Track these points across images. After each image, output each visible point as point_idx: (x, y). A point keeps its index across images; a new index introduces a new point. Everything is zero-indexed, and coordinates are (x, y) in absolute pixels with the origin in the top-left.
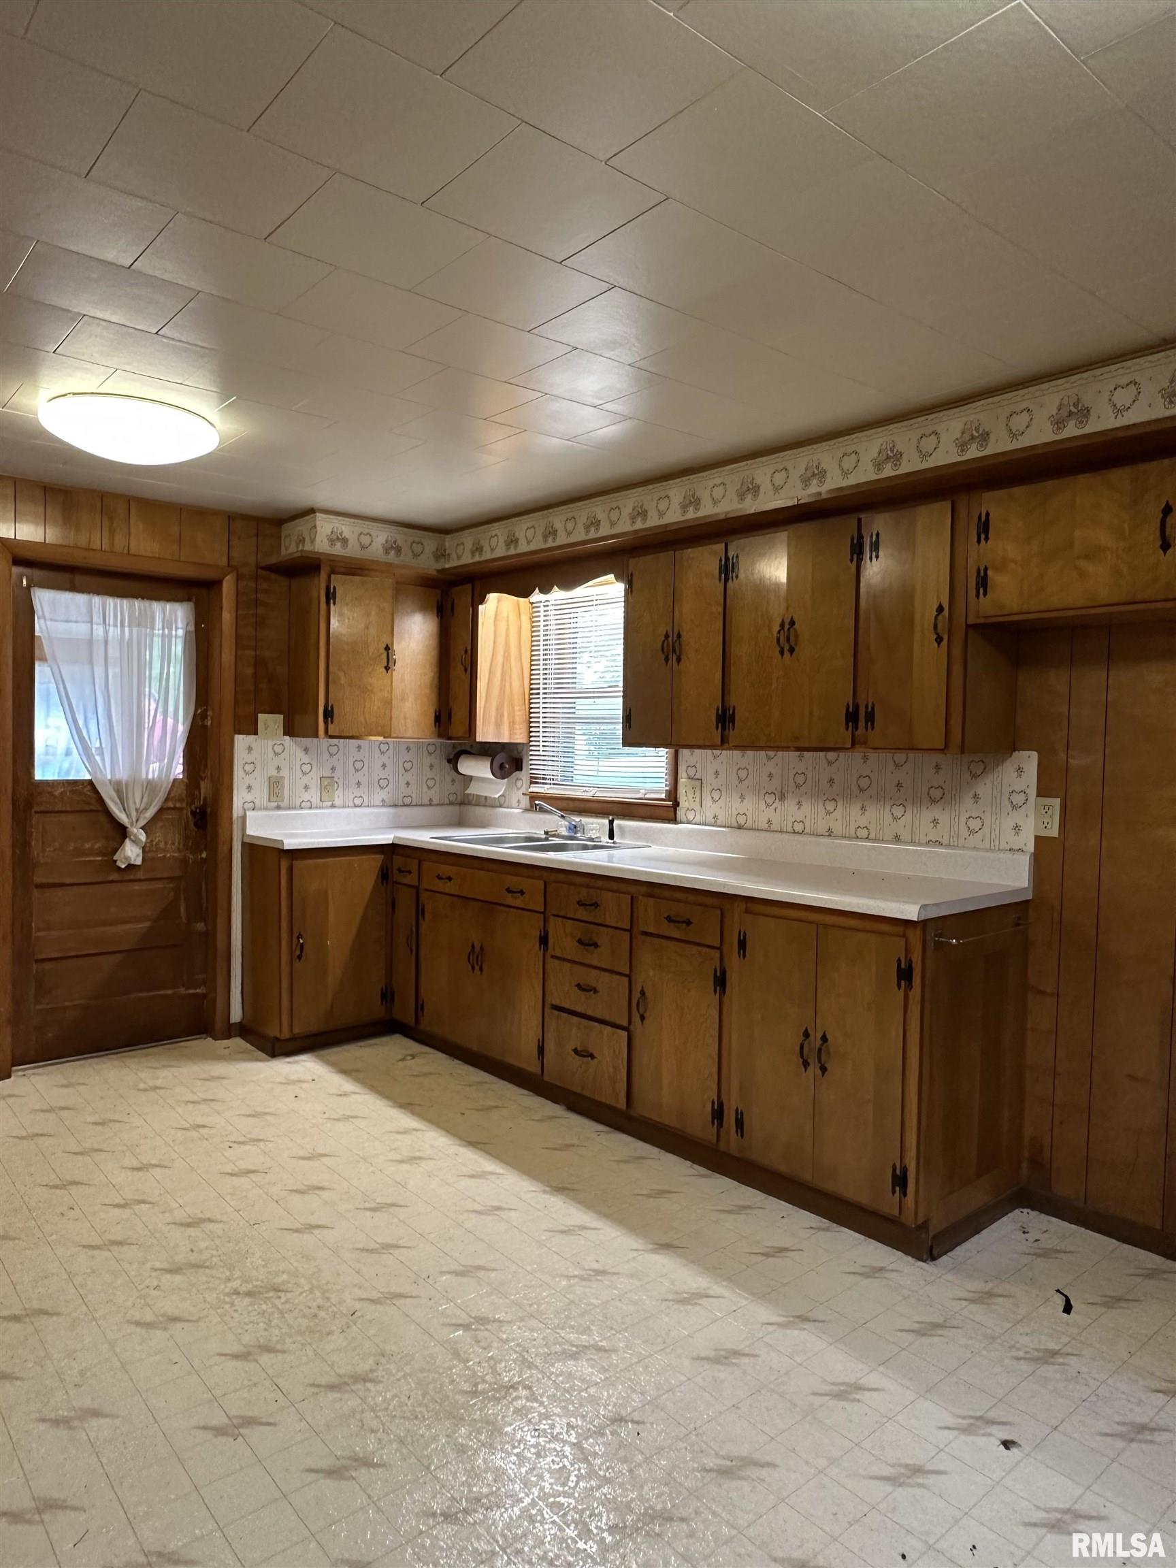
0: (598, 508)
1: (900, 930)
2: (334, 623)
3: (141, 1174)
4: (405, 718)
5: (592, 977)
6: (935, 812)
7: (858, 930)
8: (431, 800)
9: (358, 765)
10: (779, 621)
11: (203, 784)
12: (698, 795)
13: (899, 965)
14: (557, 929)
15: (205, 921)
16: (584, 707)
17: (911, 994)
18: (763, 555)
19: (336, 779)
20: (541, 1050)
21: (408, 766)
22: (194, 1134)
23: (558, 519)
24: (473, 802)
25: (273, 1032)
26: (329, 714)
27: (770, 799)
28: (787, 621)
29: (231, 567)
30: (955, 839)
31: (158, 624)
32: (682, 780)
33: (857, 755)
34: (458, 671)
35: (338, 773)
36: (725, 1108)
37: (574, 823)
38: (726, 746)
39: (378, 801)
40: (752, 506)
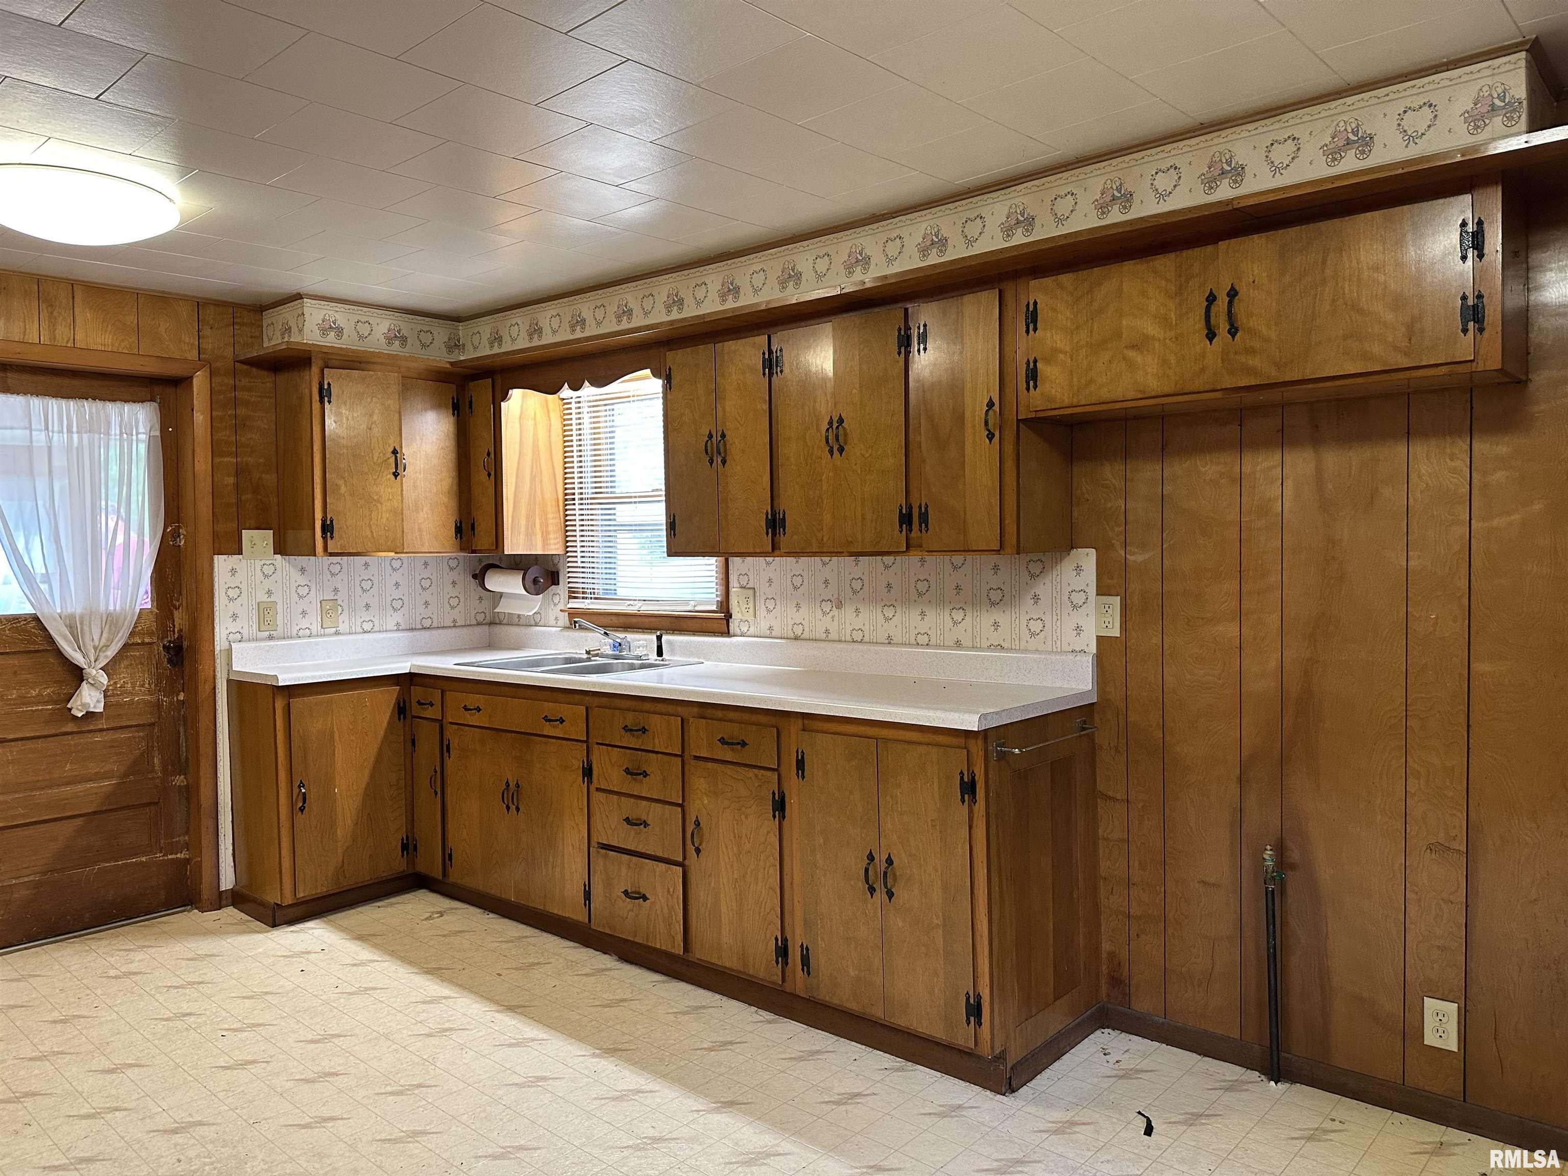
0: (629, 295)
1: (962, 741)
2: (330, 423)
3: (114, 1076)
4: (420, 530)
5: (642, 810)
6: (997, 615)
7: (920, 743)
8: (455, 621)
9: (367, 585)
10: (827, 420)
11: (176, 613)
12: (751, 605)
13: (962, 779)
14: (602, 760)
15: (185, 774)
16: (624, 514)
17: (976, 808)
18: (809, 348)
19: (340, 602)
20: (587, 895)
21: (426, 584)
22: (179, 1024)
23: (586, 306)
24: (505, 621)
25: (272, 897)
26: (328, 529)
27: (827, 607)
28: (835, 419)
29: (203, 362)
30: (1017, 642)
31: (115, 430)
32: (734, 590)
33: (913, 559)
34: (480, 477)
35: (341, 597)
36: (790, 944)
37: (619, 640)
38: (777, 552)
39: (391, 625)
40: (795, 296)
